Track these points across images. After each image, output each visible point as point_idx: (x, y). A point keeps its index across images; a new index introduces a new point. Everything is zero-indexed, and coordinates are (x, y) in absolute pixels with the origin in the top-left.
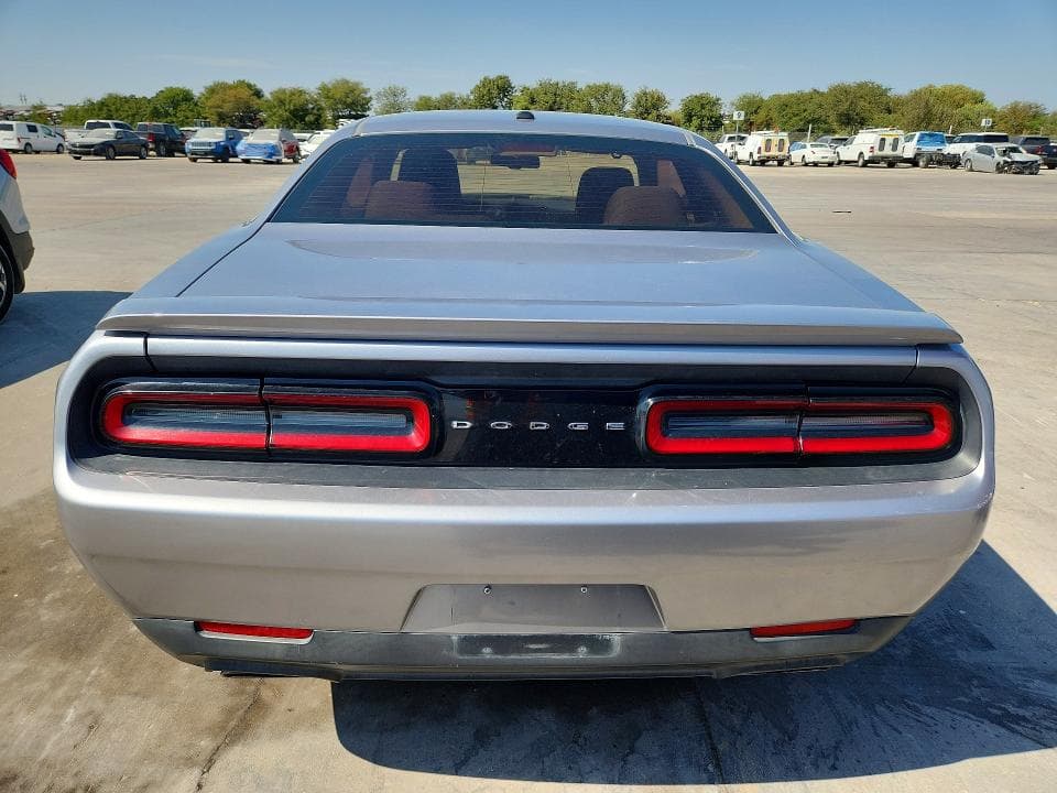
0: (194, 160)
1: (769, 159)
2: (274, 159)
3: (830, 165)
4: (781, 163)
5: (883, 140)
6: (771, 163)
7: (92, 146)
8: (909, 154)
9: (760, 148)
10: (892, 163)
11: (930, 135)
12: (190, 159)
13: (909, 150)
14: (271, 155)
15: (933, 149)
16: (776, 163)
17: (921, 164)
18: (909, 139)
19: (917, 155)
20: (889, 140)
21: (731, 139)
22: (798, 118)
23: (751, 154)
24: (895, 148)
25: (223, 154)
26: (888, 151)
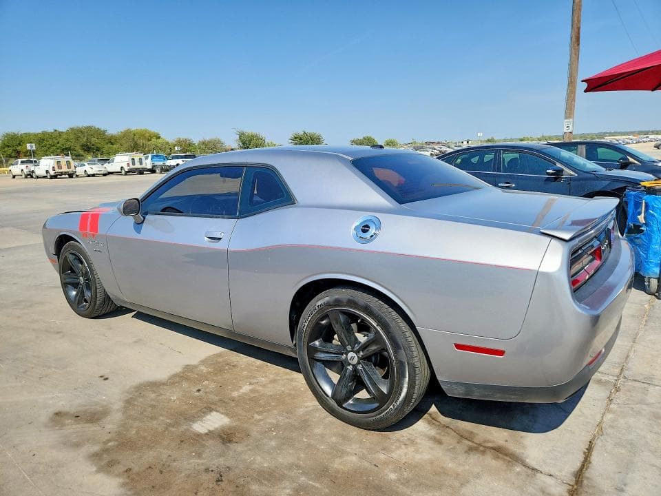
1: (62, 174)
3: (104, 175)
4: (71, 176)
5: (133, 159)
6: (63, 176)
8: (149, 166)
9: (54, 167)
10: (141, 172)
11: (157, 156)
13: (148, 164)
15: (161, 163)
16: (67, 176)
17: (157, 171)
18: (147, 158)
19: (153, 166)
20: (137, 160)
21: (22, 162)
22: (55, 148)
23: (47, 172)
24: (141, 163)
26: (137, 165)
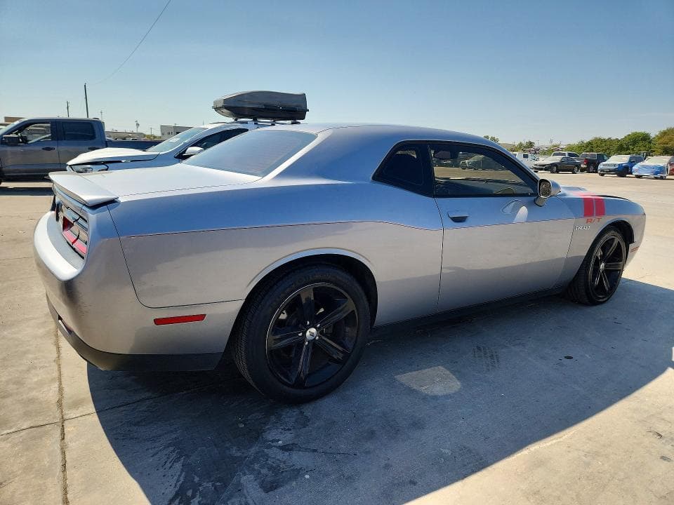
0: (602, 175)
2: (659, 176)
7: (544, 165)
12: (600, 174)
14: (657, 173)
25: (623, 171)
